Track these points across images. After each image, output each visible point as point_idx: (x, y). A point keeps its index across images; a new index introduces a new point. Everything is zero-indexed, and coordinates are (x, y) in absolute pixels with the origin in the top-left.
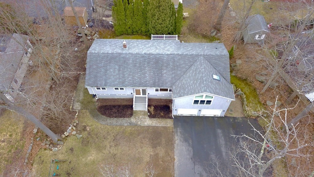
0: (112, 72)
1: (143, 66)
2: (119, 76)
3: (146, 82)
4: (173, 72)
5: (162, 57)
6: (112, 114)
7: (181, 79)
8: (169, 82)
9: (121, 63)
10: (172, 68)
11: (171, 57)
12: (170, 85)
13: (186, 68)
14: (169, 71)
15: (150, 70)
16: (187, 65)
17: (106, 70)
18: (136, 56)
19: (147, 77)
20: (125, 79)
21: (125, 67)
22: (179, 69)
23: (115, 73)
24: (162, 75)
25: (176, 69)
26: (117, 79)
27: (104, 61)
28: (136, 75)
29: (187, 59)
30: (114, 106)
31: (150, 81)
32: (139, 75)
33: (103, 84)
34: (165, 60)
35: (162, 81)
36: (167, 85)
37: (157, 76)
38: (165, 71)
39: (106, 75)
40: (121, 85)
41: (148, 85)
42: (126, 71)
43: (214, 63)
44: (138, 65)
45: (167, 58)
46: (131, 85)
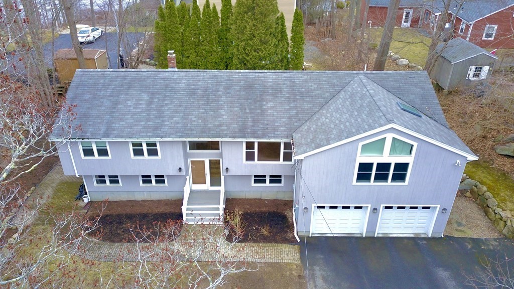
0: (130, 106)
1: (214, 95)
2: (149, 115)
3: (220, 126)
4: (292, 105)
5: (261, 77)
6: (119, 234)
7: (315, 119)
8: (281, 126)
9: (156, 89)
10: (288, 98)
11: (285, 77)
12: (286, 133)
13: (324, 98)
14: (281, 103)
15: (231, 103)
16: (327, 92)
17: (117, 103)
18: (198, 76)
19: (223, 115)
20: (163, 121)
21: (167, 96)
22: (308, 99)
23: (140, 108)
24: (263, 112)
25: (298, 99)
26: (142, 121)
27: (115, 85)
28: (194, 113)
29: (325, 81)
30: (130, 217)
31: (230, 124)
32: (202, 113)
33: (102, 132)
34: (270, 82)
35: (263, 124)
36: (276, 133)
37: (251, 113)
38: (270, 104)
39: (113, 112)
40: (149, 134)
41: (226, 132)
42: (167, 105)
43: (394, 89)
44: (200, 92)
45: (276, 79)
46: (179, 134)
